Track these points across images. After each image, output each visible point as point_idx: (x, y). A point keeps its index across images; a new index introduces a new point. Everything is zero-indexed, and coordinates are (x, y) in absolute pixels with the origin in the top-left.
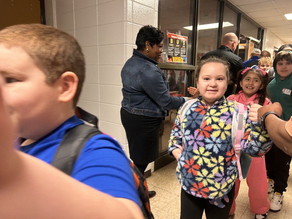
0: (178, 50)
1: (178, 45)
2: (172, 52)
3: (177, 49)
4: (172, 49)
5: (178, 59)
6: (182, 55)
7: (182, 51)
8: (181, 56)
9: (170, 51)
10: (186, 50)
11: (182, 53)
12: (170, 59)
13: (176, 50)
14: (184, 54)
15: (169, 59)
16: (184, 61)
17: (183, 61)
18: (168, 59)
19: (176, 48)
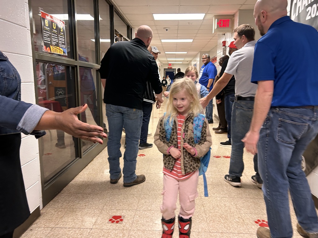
0: (55, 37)
1: (55, 30)
2: (49, 39)
3: (55, 35)
4: (48, 34)
5: (56, 49)
6: (60, 44)
7: (60, 39)
8: (60, 46)
9: (46, 37)
10: (65, 38)
11: (60, 42)
12: (48, 49)
13: (54, 37)
14: (62, 44)
15: (46, 49)
16: (64, 52)
17: (62, 52)
18: (44, 47)
19: (53, 34)
